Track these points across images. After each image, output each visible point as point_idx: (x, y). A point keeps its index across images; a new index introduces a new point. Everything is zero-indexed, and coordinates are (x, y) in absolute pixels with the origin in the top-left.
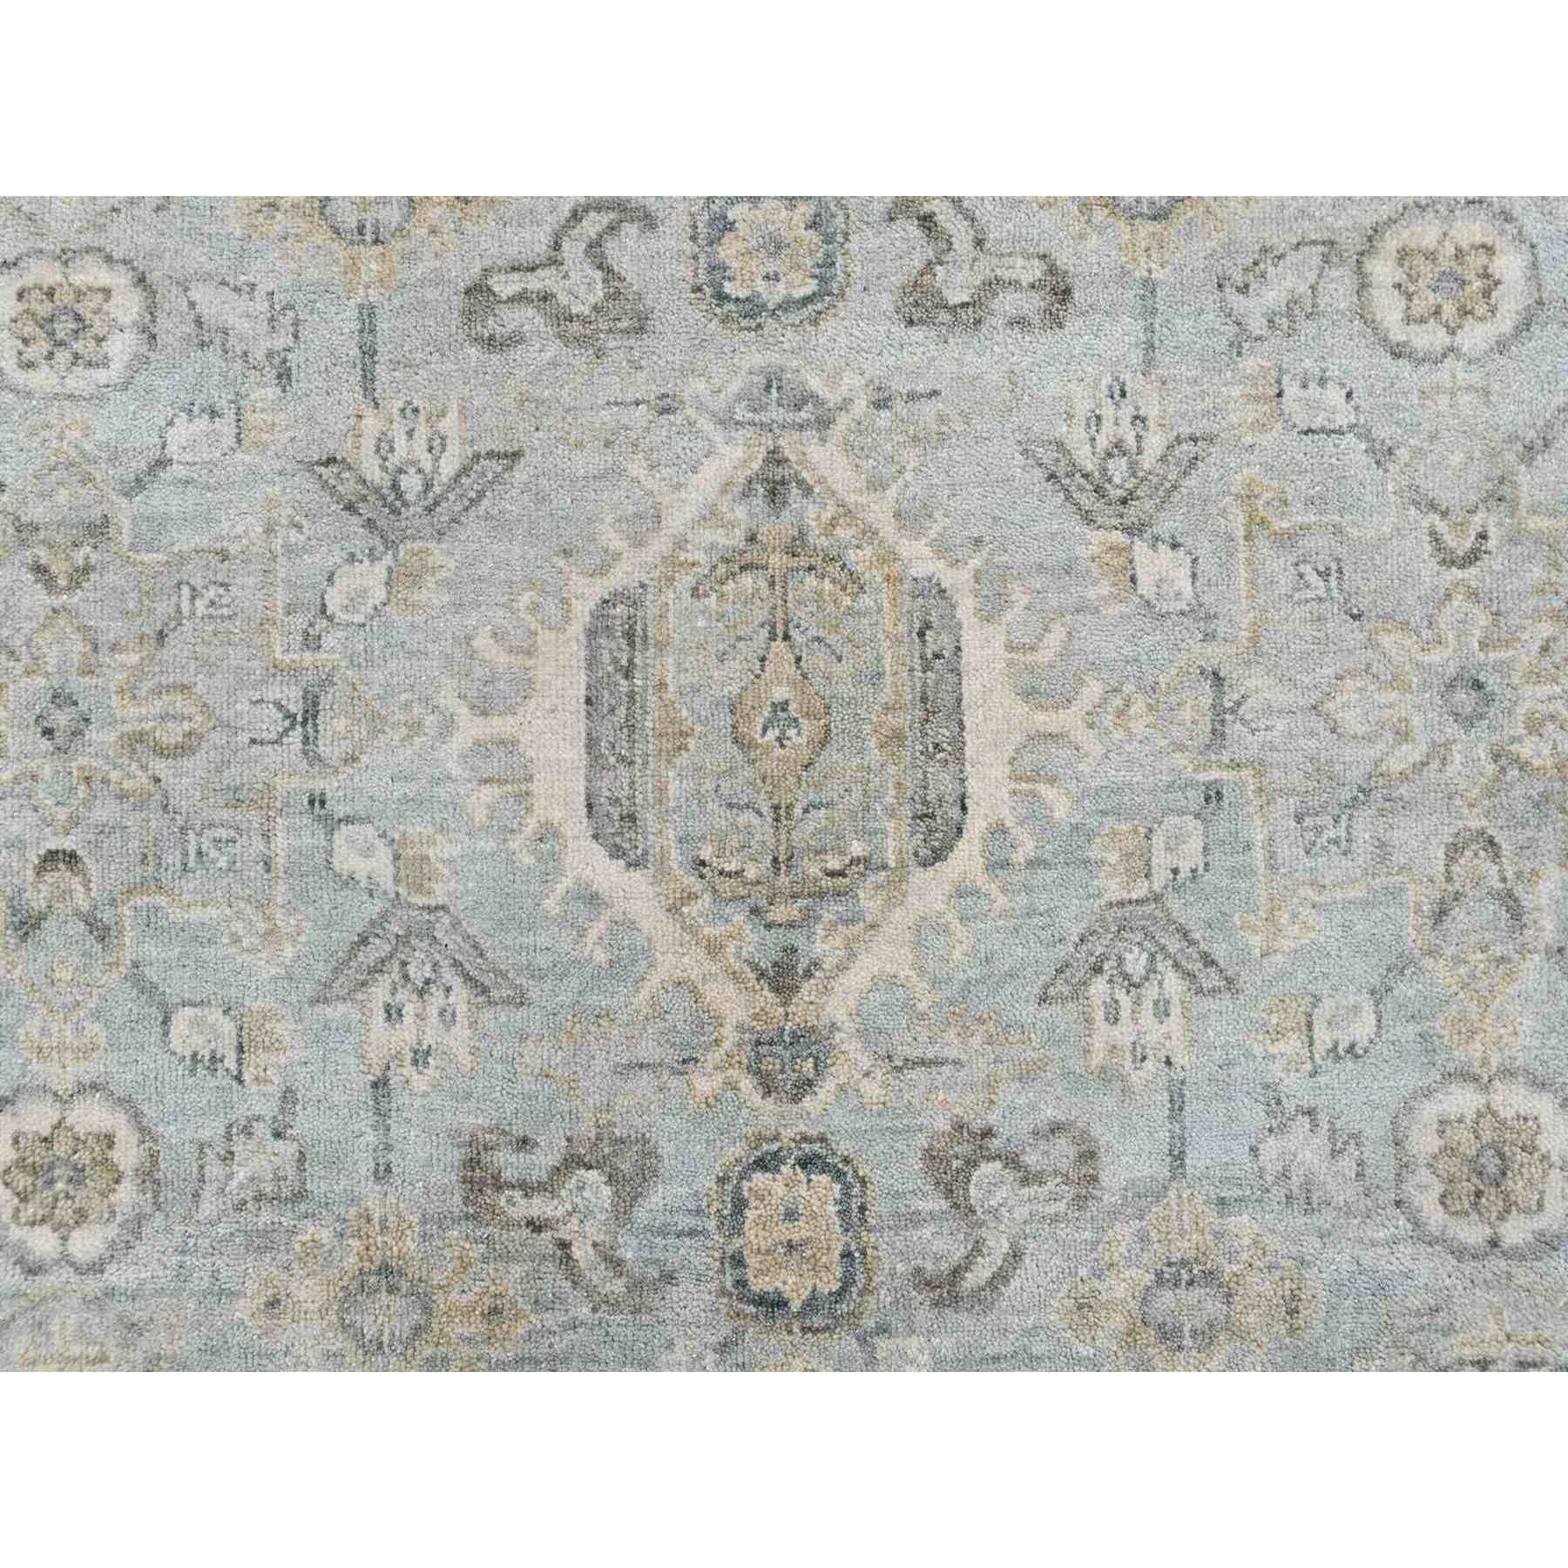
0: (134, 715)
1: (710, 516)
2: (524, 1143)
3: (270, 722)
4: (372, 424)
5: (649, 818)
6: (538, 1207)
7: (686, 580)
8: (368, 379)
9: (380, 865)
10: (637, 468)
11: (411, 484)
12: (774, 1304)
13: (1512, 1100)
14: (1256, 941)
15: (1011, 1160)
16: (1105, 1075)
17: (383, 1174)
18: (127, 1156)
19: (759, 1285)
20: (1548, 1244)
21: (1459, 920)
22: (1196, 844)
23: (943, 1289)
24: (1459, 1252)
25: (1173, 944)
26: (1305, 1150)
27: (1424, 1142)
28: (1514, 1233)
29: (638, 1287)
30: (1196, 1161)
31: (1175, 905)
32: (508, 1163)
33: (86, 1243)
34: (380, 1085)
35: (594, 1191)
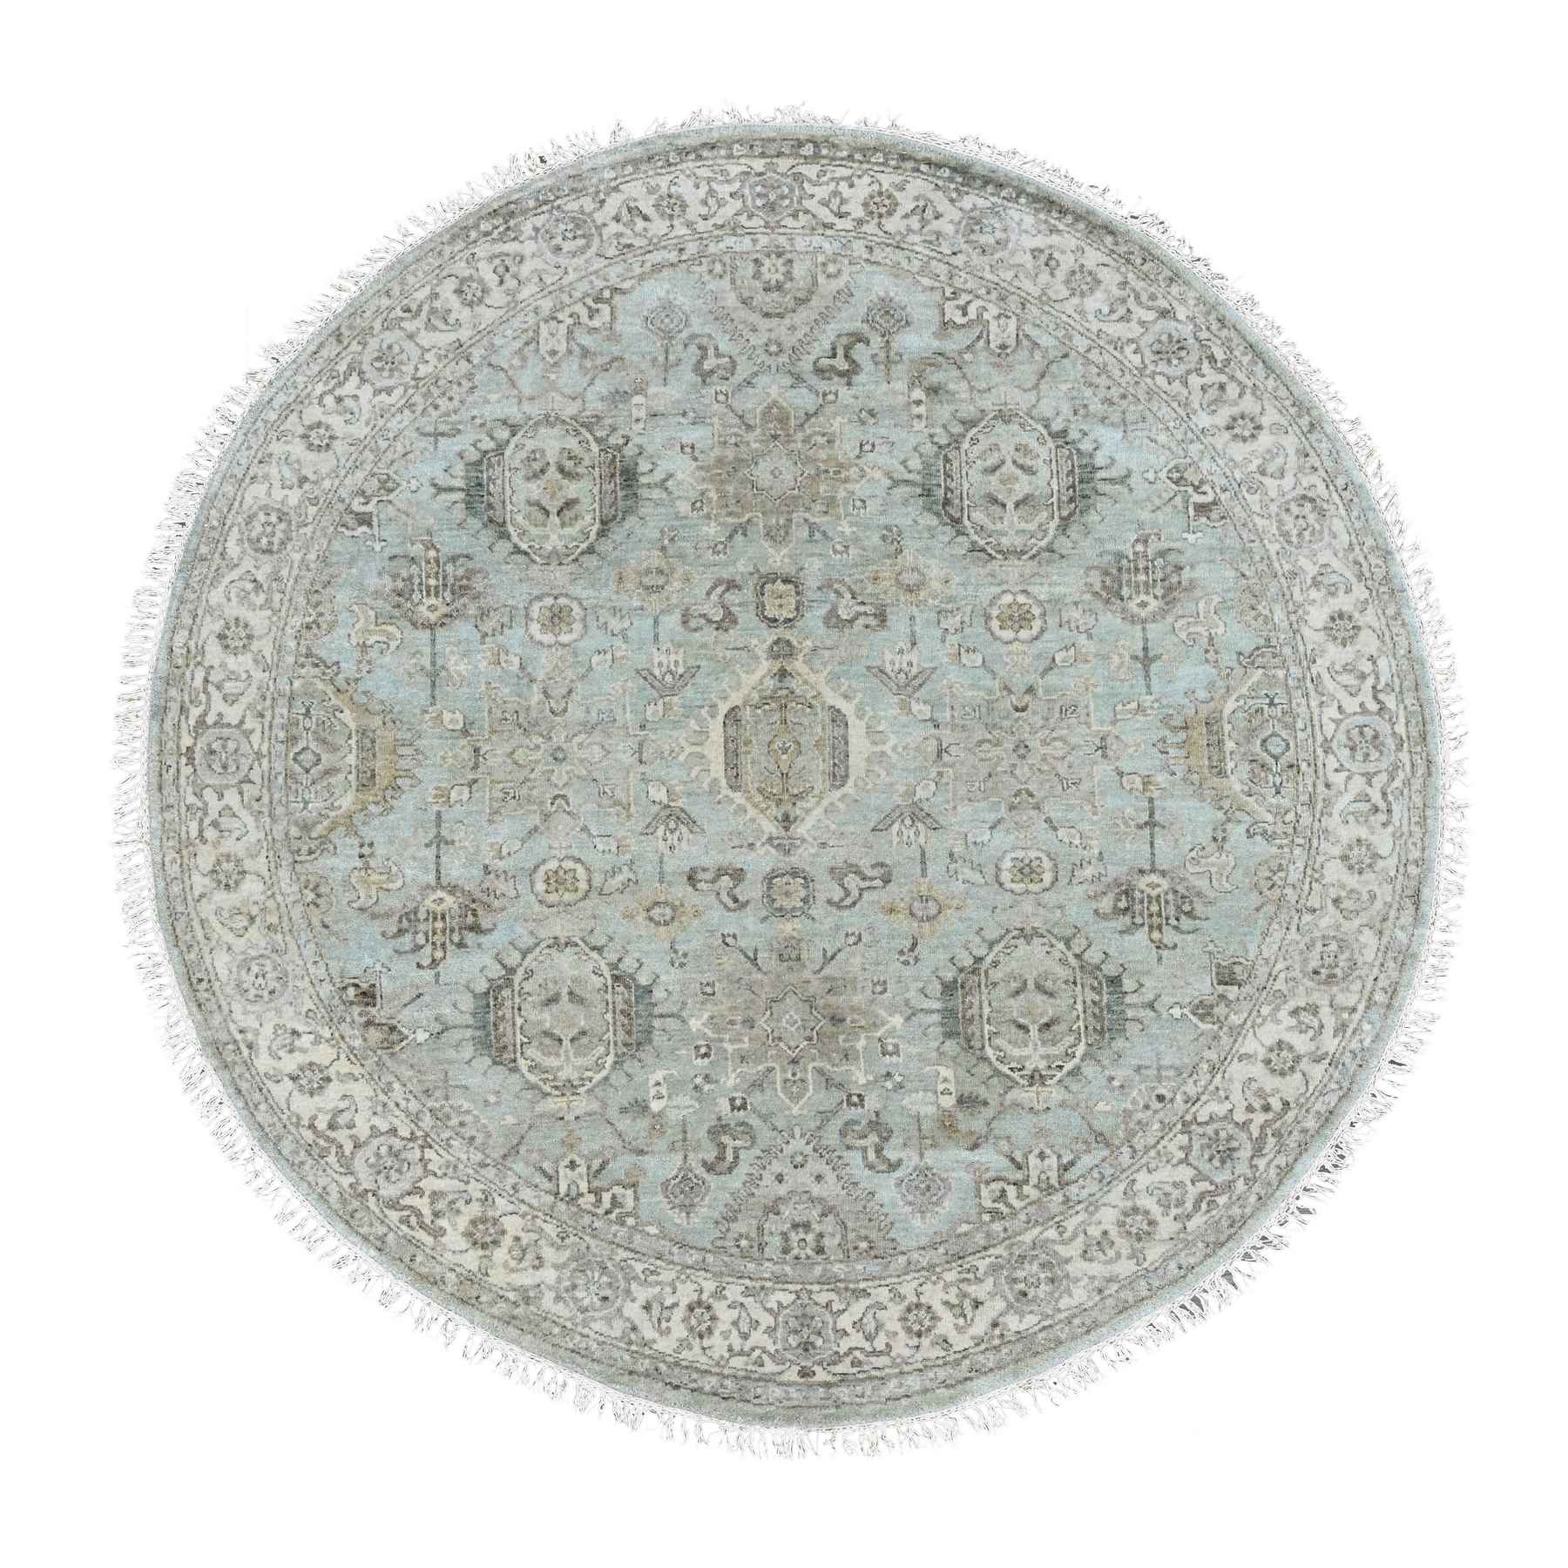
0: (997, 751)
1: (808, 811)
2: (867, 627)
3: (953, 749)
4: (922, 840)
5: (827, 720)
6: (862, 609)
7: (816, 792)
8: (923, 854)
9: (915, 707)
10: (833, 826)
11: (908, 822)
12: (786, 581)
13: (548, 638)
14: (630, 684)
15: (710, 621)
16: (680, 646)
17: (912, 618)
18: (995, 624)
19: (790, 586)
20: (539, 598)
21: (564, 691)
22: (649, 713)
23: (731, 585)
24: (567, 595)
25: (656, 683)
26: (615, 624)
27: (577, 627)
28: (549, 601)
29: (830, 586)
30: (650, 621)
31: (656, 695)
32: (873, 622)
33: (1008, 599)
34: (914, 644)
35: (843, 614)
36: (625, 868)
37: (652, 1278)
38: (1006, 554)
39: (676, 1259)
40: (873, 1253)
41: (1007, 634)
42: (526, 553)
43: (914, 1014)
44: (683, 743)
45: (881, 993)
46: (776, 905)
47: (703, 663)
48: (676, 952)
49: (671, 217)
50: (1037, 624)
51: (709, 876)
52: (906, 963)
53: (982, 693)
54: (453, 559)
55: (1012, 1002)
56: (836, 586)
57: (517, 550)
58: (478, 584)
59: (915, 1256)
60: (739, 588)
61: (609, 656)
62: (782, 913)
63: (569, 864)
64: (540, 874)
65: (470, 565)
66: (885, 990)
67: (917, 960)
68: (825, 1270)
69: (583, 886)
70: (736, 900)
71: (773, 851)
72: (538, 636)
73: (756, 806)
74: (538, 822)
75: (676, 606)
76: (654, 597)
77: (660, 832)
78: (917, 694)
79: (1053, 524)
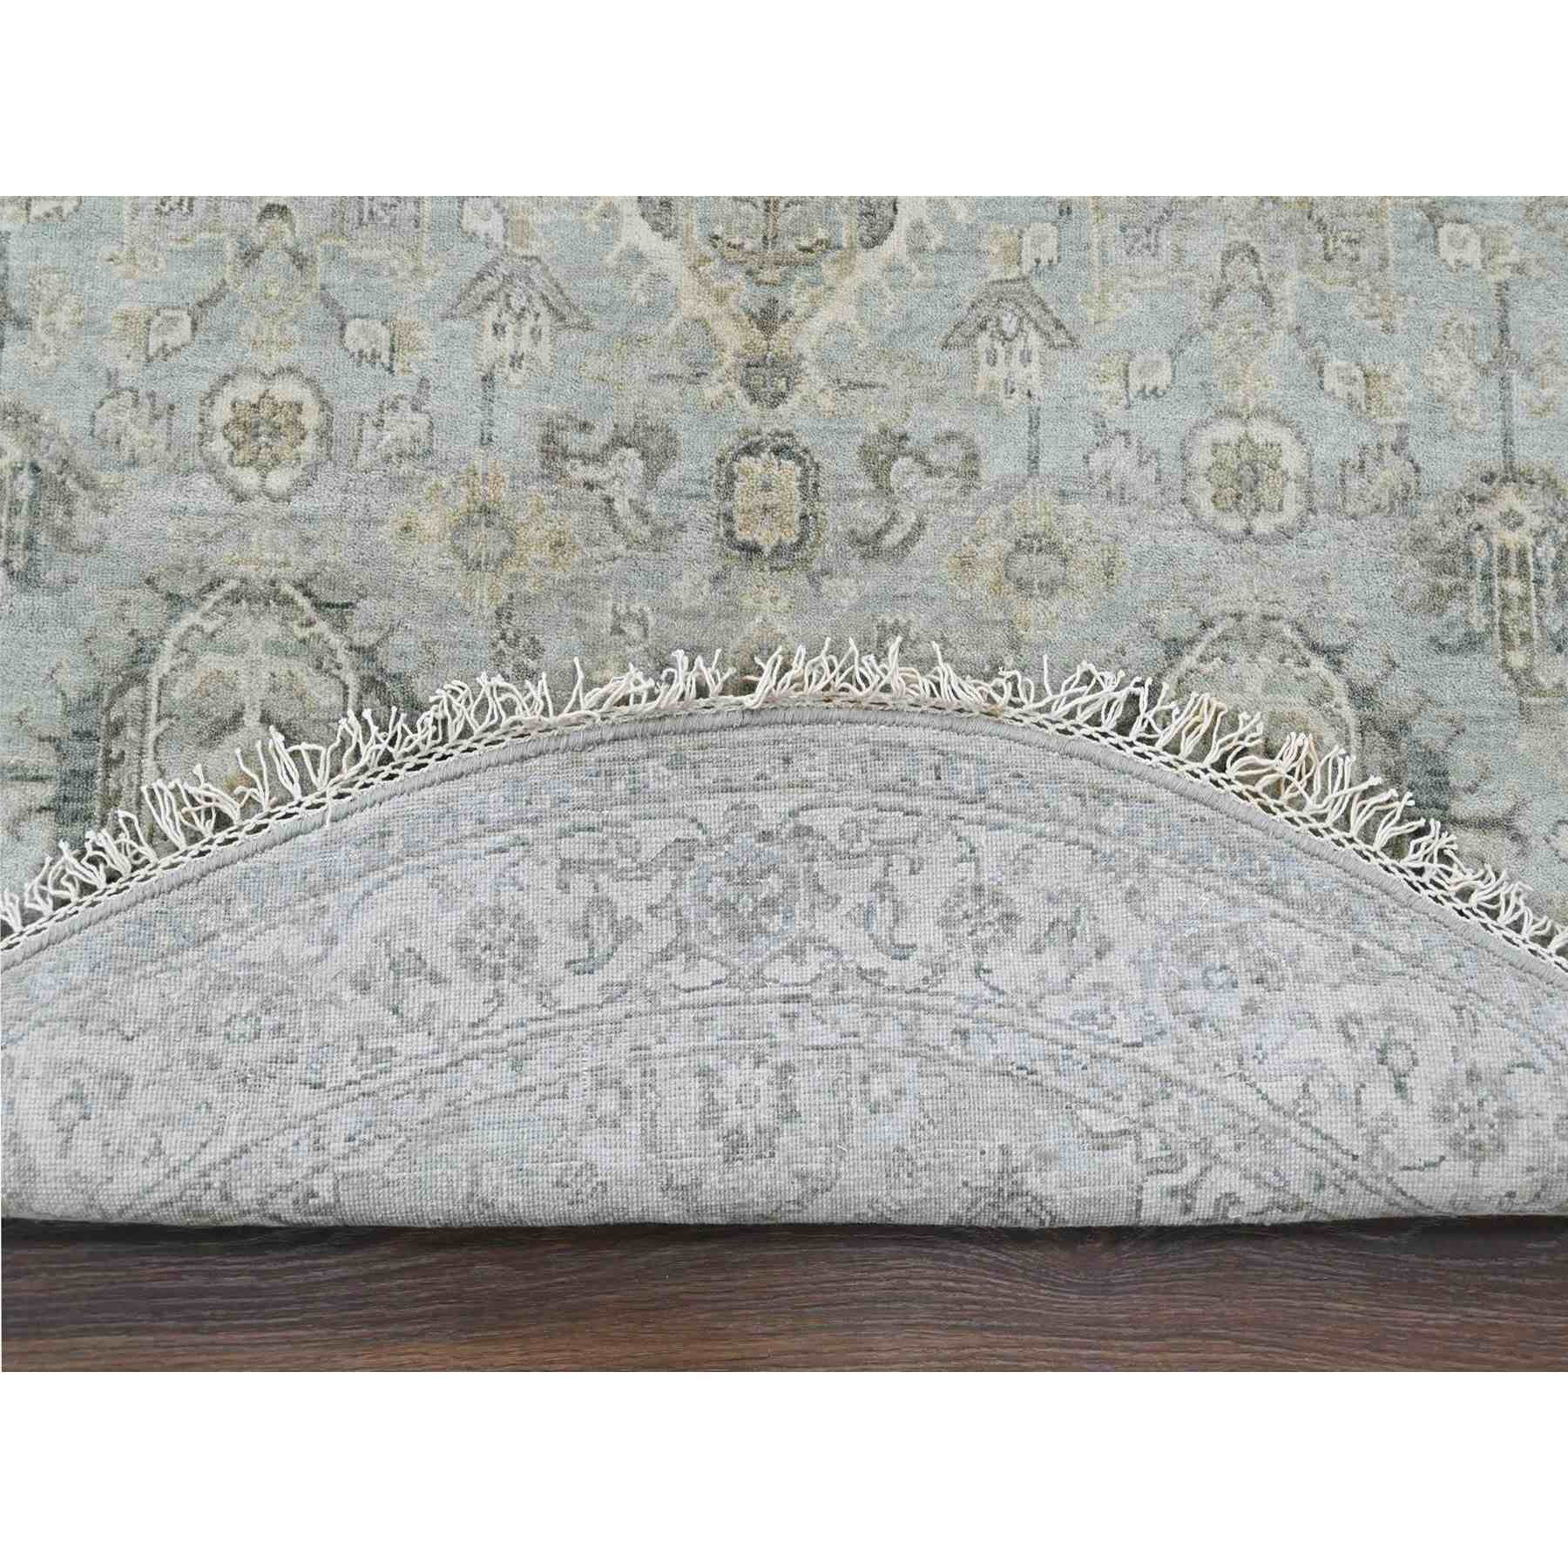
2: (585, 427)
6: (592, 472)
13: (1263, 431)
14: (1091, 313)
15: (920, 458)
16: (985, 401)
17: (486, 441)
18: (311, 419)
19: (742, 536)
20: (1285, 534)
21: (1230, 305)
22: (1052, 243)
23: (869, 545)
24: (1224, 537)
25: (1035, 312)
26: (1121, 460)
27: (1202, 458)
28: (1262, 525)
29: (658, 532)
30: (1046, 464)
31: (1037, 285)
32: (573, 440)
33: (279, 480)
34: (488, 379)
35: (631, 463)
38: (272, 597)
41: (287, 390)
42: (1314, 648)
47: (932, 354)
50: (221, 413)
53: (354, 253)
54: (1472, 643)
56: (645, 531)
57: (1334, 656)
58: (1415, 574)
61: (1135, 383)
65: (1434, 625)
72: (1284, 437)
75: (989, 500)
76: (1035, 526)
78: (488, 255)
79: (163, 665)
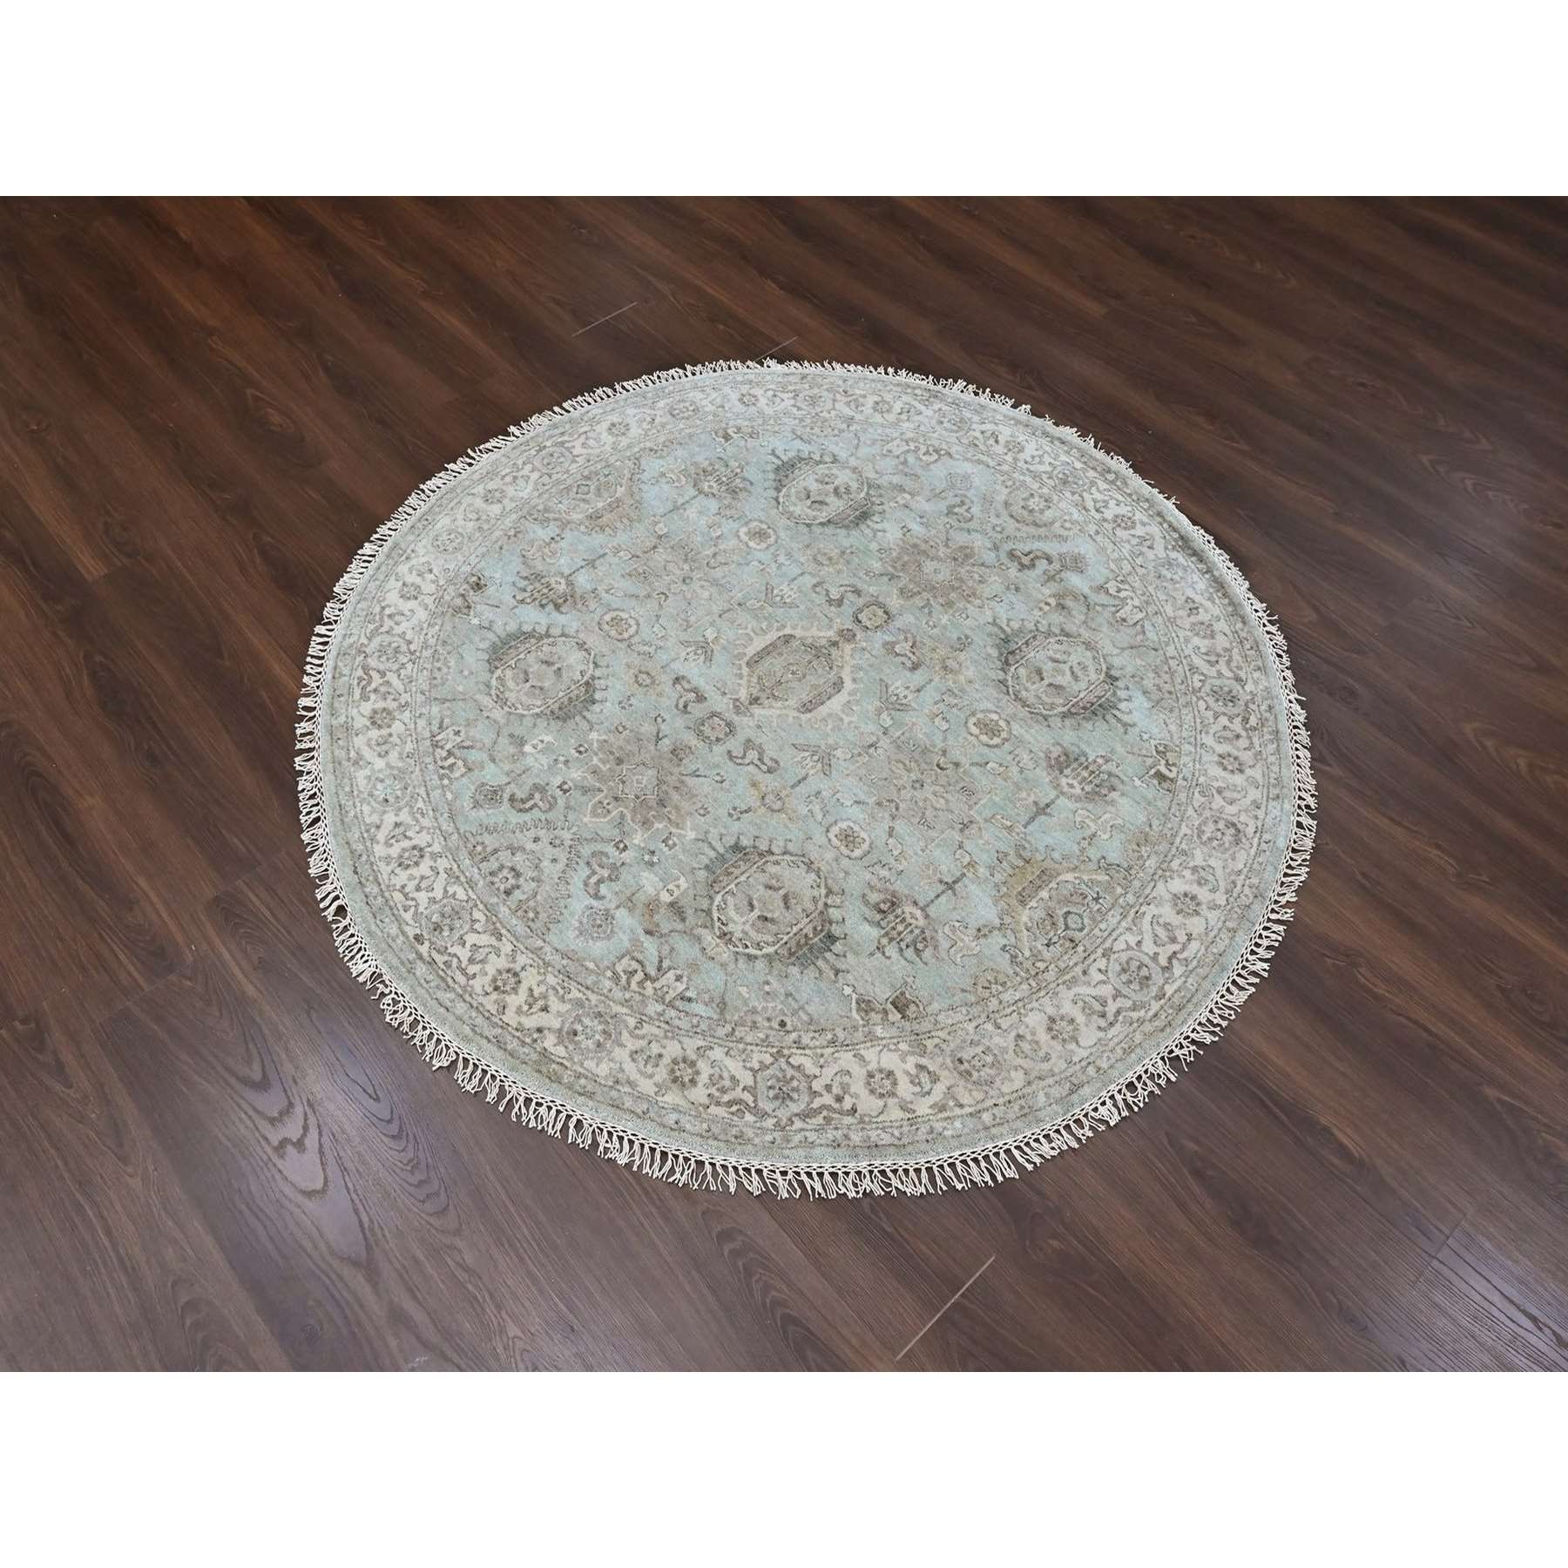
0: (904, 773)
1: (771, 707)
2: (903, 664)
3: (880, 751)
4: (812, 772)
5: (832, 681)
6: (911, 655)
7: (787, 703)
8: (804, 779)
9: (884, 715)
10: (775, 724)
11: (816, 758)
12: (886, 613)
13: (744, 538)
14: (757, 585)
15: (827, 595)
16: (801, 592)
17: (931, 681)
18: (973, 720)
19: (885, 616)
20: (761, 522)
21: (724, 561)
22: (750, 602)
23: (858, 592)
24: (775, 531)
25: (770, 595)
26: (782, 559)
28: (764, 526)
29: (906, 633)
30: (800, 572)
31: (763, 598)
32: (909, 664)
33: (995, 717)
34: (918, 691)
35: (898, 649)
36: (654, 647)
37: (419, 816)
38: (1019, 699)
39: (440, 819)
40: (530, 923)
41: (975, 730)
42: (779, 503)
43: (703, 841)
44: (750, 626)
45: (700, 814)
46: (702, 728)
47: (802, 607)
48: (629, 700)
49: (1010, 450)
50: (996, 741)
51: (687, 686)
52: (730, 815)
53: (928, 742)
54: (744, 479)
55: (761, 888)
56: (909, 636)
57: (777, 499)
58: (742, 495)
59: (548, 949)
60: (859, 596)
61: (762, 567)
62: (700, 734)
63: (632, 622)
64: (614, 614)
65: (749, 487)
66: (704, 815)
67: (739, 819)
68: (497, 904)
69: (626, 635)
70: (685, 707)
71: (731, 706)
72: (741, 534)
73: (749, 681)
74: (642, 595)
75: (820, 577)
76: (814, 565)
77: (689, 649)
78: (893, 712)
79: (1061, 709)
